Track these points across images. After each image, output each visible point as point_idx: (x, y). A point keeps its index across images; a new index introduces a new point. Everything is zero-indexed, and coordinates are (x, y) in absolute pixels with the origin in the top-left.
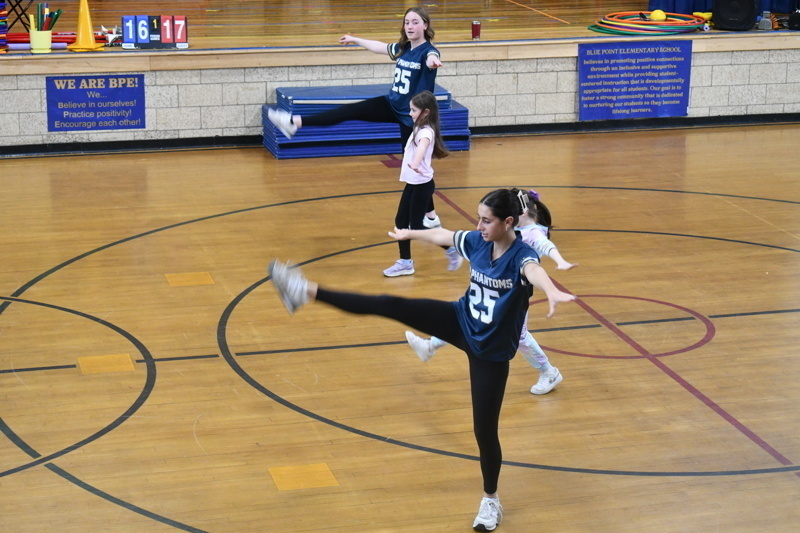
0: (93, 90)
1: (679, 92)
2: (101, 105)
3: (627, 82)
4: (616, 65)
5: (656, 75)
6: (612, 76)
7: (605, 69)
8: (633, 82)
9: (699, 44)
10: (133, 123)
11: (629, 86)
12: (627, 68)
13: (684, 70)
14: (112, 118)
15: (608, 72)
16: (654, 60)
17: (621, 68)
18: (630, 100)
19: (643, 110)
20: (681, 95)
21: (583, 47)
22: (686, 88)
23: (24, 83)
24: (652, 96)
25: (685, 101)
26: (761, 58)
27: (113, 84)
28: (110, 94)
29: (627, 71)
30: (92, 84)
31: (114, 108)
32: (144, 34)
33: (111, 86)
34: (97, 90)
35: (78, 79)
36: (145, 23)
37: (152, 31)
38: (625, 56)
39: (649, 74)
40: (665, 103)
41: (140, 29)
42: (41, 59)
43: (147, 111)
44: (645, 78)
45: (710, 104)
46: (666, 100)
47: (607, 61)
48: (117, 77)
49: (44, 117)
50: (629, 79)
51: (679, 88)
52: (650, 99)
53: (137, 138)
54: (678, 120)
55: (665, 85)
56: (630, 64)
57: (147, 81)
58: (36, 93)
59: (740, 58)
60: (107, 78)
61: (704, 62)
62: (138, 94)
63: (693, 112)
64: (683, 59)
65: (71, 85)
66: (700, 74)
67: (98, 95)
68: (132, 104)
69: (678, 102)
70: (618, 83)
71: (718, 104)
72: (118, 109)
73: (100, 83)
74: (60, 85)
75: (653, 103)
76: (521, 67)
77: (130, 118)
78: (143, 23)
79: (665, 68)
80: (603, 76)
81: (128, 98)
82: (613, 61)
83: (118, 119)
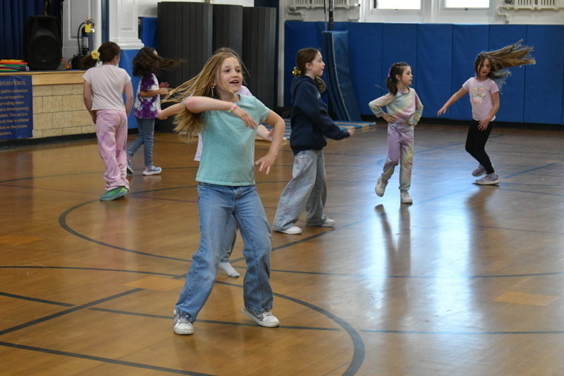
1: (26, 117)
5: (13, 104)
9: (35, 78)
13: (28, 101)
16: (10, 91)
19: (6, 133)
20: (27, 120)
22: (31, 114)
25: (30, 125)
39: (8, 103)
40: (19, 127)
44: (6, 106)
45: (43, 127)
46: (19, 124)
51: (26, 114)
52: (10, 124)
54: (26, 141)
59: (57, 91)
61: (38, 94)
64: (27, 91)
75: (13, 127)
79: (18, 99)
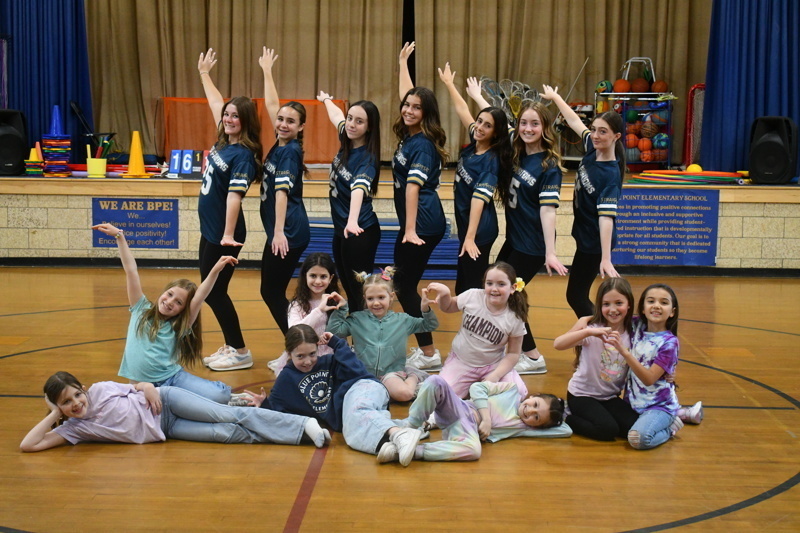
0: (132, 211)
1: (706, 241)
2: (139, 225)
3: (650, 229)
4: (637, 211)
5: (681, 223)
6: (634, 222)
7: (627, 215)
8: (656, 229)
9: (726, 195)
10: (168, 243)
11: (652, 232)
12: (650, 214)
13: (711, 219)
14: (148, 238)
15: (629, 218)
16: (678, 208)
17: (643, 214)
18: (653, 247)
19: (668, 258)
20: (709, 244)
22: (713, 237)
23: (74, 202)
24: (677, 244)
25: (712, 251)
27: (151, 207)
28: (147, 216)
29: (650, 218)
30: (132, 206)
31: (151, 229)
32: (187, 166)
33: (149, 209)
34: (136, 212)
35: (120, 201)
36: (190, 156)
37: (195, 163)
38: (647, 203)
39: (674, 222)
40: (690, 251)
41: (185, 161)
42: (93, 184)
43: (180, 233)
44: (669, 225)
45: (742, 255)
46: (692, 249)
47: (628, 207)
48: (155, 201)
49: (90, 233)
50: (652, 225)
51: (707, 237)
52: (675, 247)
53: (171, 258)
54: (706, 270)
55: (691, 233)
56: (653, 211)
57: (181, 205)
58: (84, 212)
59: (774, 210)
60: (145, 201)
61: (734, 213)
62: (173, 217)
63: (721, 262)
64: (710, 208)
65: (114, 206)
66: (729, 224)
67: (137, 216)
68: (167, 226)
69: (706, 251)
70: (640, 229)
71: (751, 256)
72: (155, 230)
73: (139, 206)
74: (104, 206)
75: (679, 250)
77: (166, 239)
78: (188, 156)
79: (690, 216)
80: (625, 221)
81: (163, 221)
82: (634, 207)
83: (155, 238)
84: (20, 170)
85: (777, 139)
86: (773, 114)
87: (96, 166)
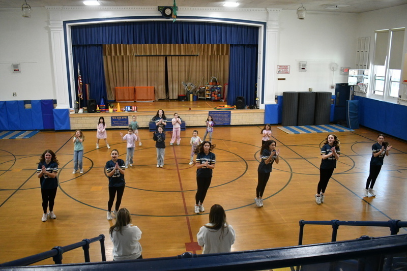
0: (119, 119)
2: (120, 121)
5: (224, 117)
6: (215, 117)
9: (232, 112)
12: (219, 116)
13: (229, 116)
16: (223, 114)
17: (217, 116)
18: (219, 122)
19: (222, 124)
21: (209, 112)
22: (230, 119)
23: (107, 118)
24: (223, 121)
25: (230, 122)
26: (245, 114)
28: (122, 120)
31: (123, 122)
32: (129, 109)
35: (116, 117)
37: (131, 109)
38: (218, 114)
42: (111, 114)
44: (222, 118)
45: (235, 122)
46: (226, 122)
47: (215, 114)
49: (111, 124)
50: (219, 118)
54: (228, 125)
55: (226, 119)
57: (129, 117)
58: (109, 119)
59: (241, 114)
60: (122, 117)
61: (233, 115)
62: (127, 120)
63: (231, 124)
64: (229, 114)
66: (233, 117)
69: (228, 122)
70: (217, 118)
71: (237, 122)
74: (113, 118)
76: (198, 115)
77: (126, 124)
78: (129, 108)
79: (226, 116)
81: (125, 120)
83: (123, 124)
84: (95, 111)
85: (241, 101)
86: (240, 96)
87: (111, 110)
